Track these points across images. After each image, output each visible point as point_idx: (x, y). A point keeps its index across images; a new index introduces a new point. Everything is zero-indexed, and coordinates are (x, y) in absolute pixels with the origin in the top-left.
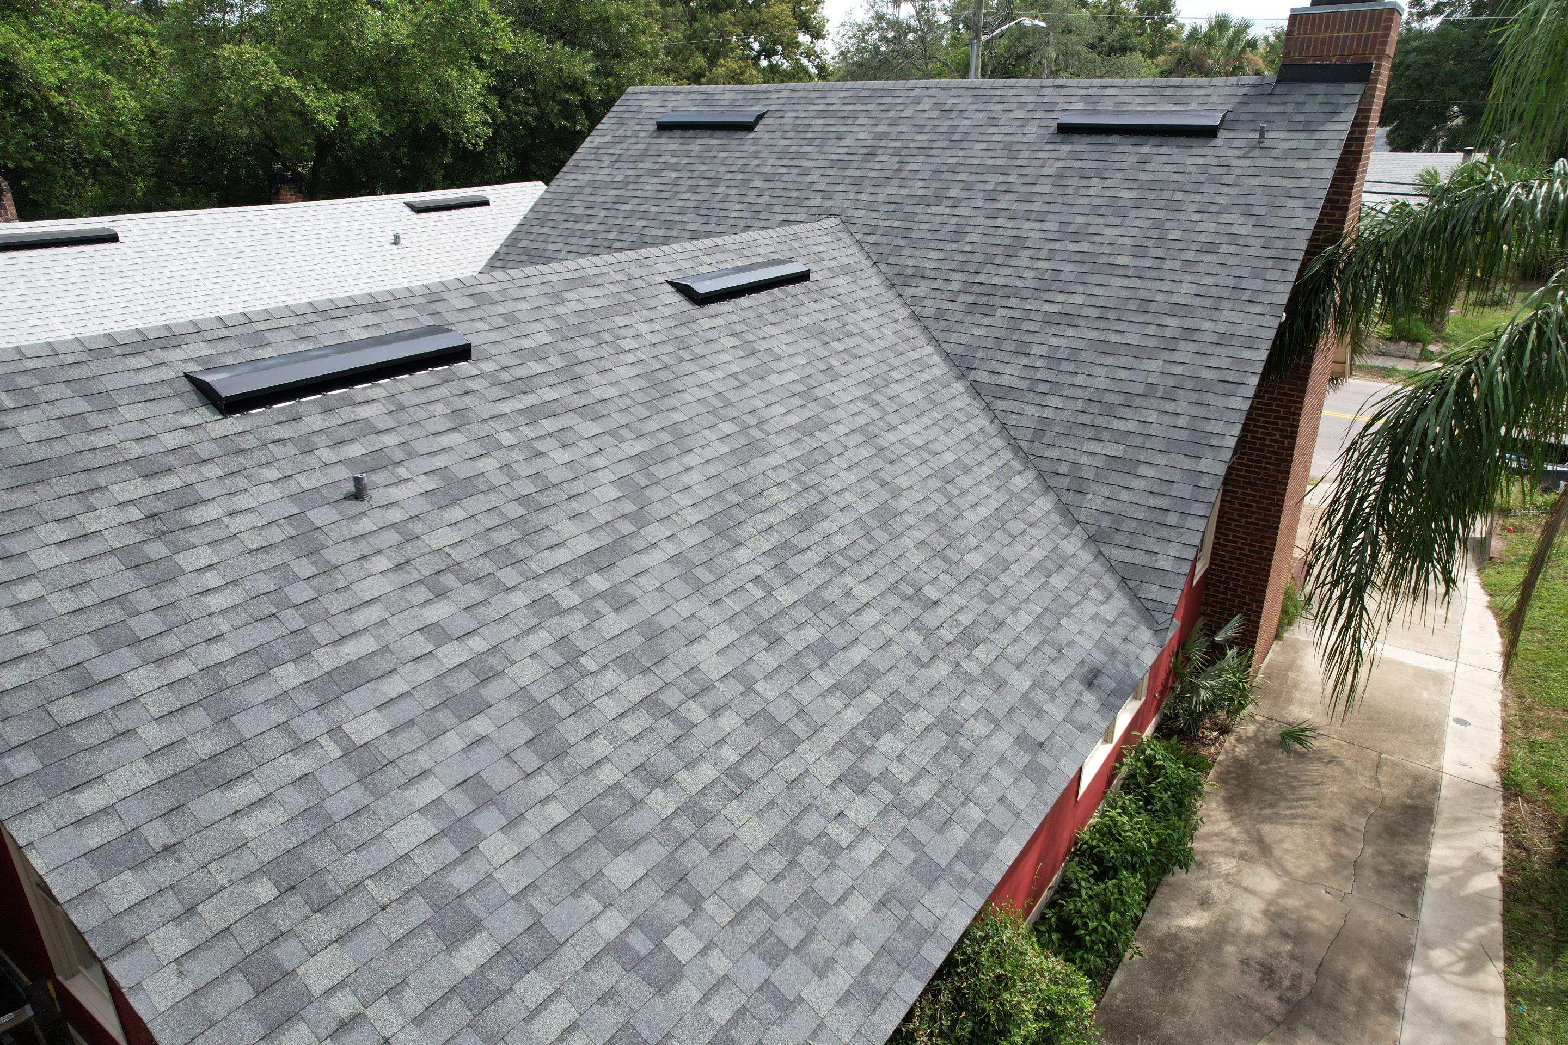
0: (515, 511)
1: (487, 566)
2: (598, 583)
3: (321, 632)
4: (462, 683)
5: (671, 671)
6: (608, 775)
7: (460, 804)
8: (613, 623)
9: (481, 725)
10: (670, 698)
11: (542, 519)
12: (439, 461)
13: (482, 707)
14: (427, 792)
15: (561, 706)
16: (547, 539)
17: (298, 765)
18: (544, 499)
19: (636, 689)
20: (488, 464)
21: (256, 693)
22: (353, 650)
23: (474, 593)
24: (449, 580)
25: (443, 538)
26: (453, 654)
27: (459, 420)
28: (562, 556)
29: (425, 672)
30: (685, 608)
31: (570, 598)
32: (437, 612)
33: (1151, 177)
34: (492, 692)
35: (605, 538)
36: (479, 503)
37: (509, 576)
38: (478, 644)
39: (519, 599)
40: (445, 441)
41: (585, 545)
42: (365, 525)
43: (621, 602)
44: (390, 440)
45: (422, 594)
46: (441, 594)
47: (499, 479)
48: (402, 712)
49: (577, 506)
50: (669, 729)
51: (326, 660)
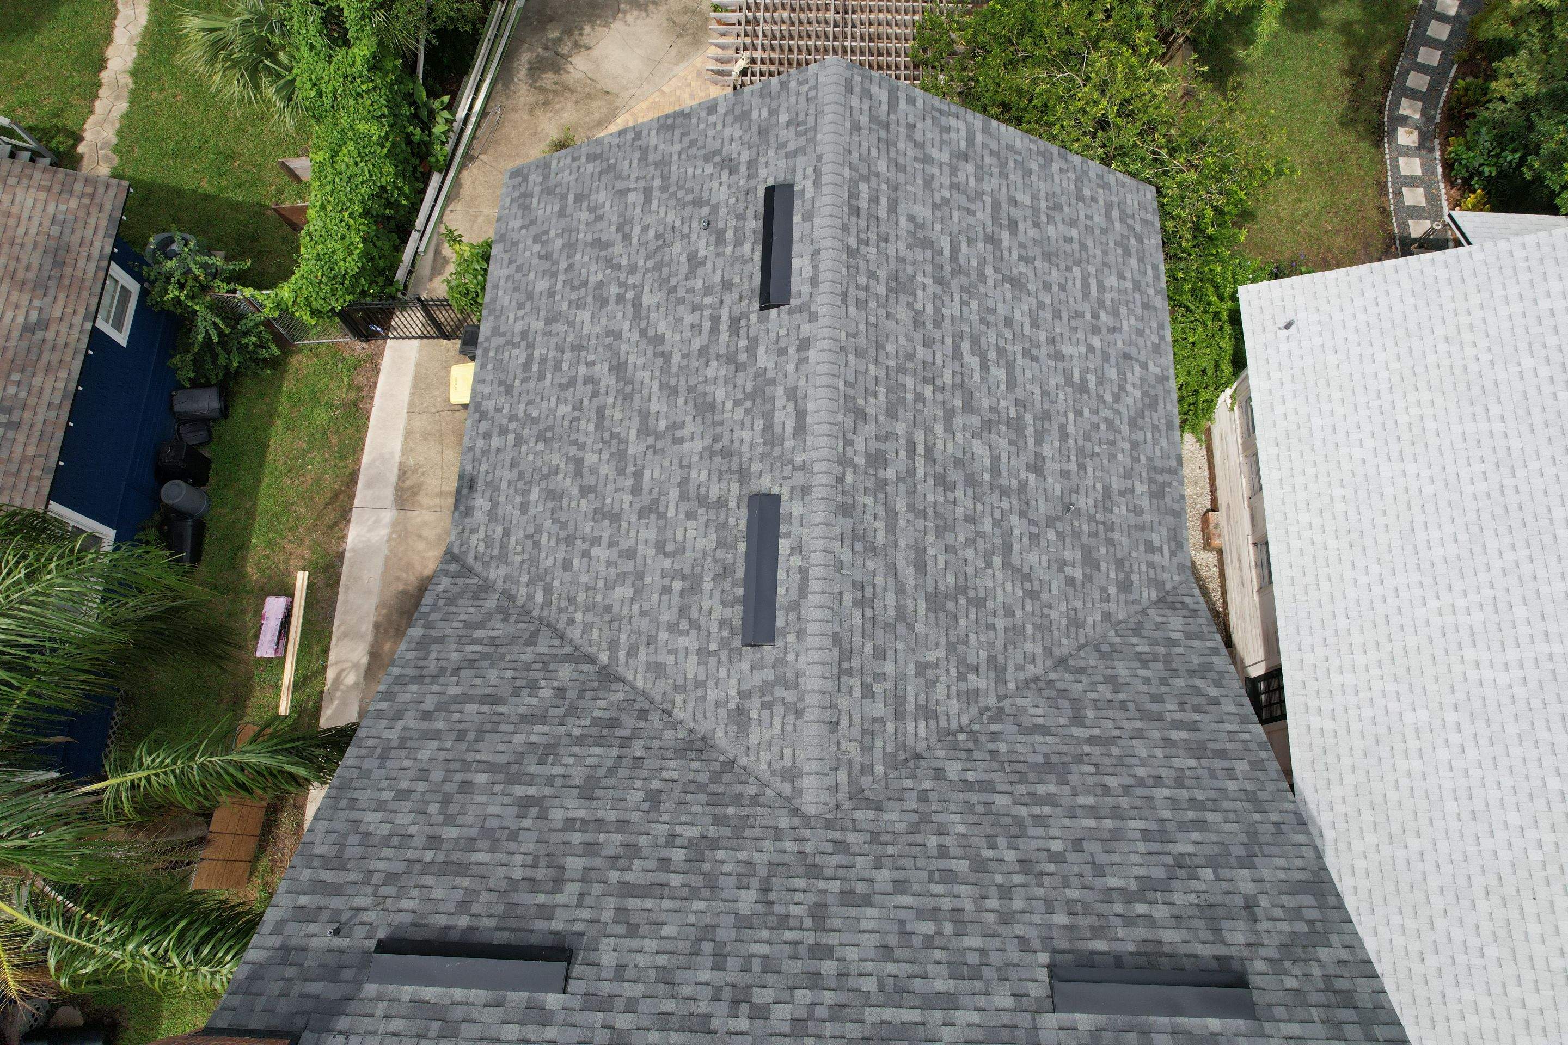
0: (673, 282)
1: (658, 258)
2: (630, 295)
3: (666, 195)
4: (627, 229)
5: (589, 299)
6: (578, 256)
7: (599, 212)
8: (614, 290)
9: (613, 228)
10: (583, 291)
11: (664, 293)
12: (709, 265)
13: (618, 230)
14: (608, 205)
15: (603, 253)
16: (656, 288)
17: (633, 177)
18: (672, 298)
19: (592, 282)
20: (699, 284)
21: (658, 173)
22: (655, 203)
23: (652, 247)
24: (660, 242)
25: (676, 248)
26: (637, 230)
27: (727, 285)
28: (647, 289)
29: (636, 220)
30: (603, 321)
31: (631, 280)
32: (652, 233)
33: (458, 881)
34: (619, 237)
35: (644, 313)
36: (684, 269)
37: (650, 264)
38: (635, 240)
39: (641, 262)
40: (719, 272)
41: (646, 301)
42: (695, 225)
43: (620, 299)
44: (729, 250)
45: (661, 230)
46: (658, 237)
47: (690, 284)
48: (630, 208)
49: (662, 310)
50: (576, 283)
51: (656, 193)
